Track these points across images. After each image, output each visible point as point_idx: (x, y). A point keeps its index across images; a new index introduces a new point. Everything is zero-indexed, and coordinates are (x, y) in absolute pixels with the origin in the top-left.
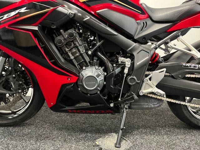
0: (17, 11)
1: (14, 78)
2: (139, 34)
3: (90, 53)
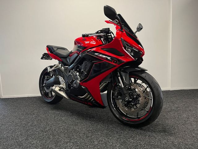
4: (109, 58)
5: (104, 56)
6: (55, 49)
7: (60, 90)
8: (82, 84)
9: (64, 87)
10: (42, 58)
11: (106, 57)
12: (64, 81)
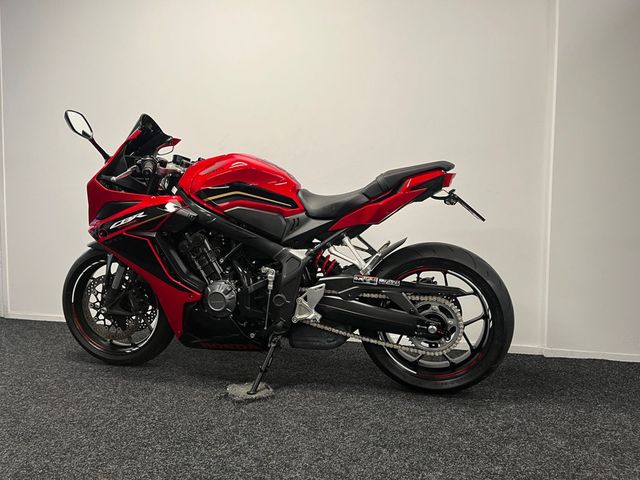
0: (135, 217)
1: (134, 293)
2: (288, 234)
3: (222, 261)
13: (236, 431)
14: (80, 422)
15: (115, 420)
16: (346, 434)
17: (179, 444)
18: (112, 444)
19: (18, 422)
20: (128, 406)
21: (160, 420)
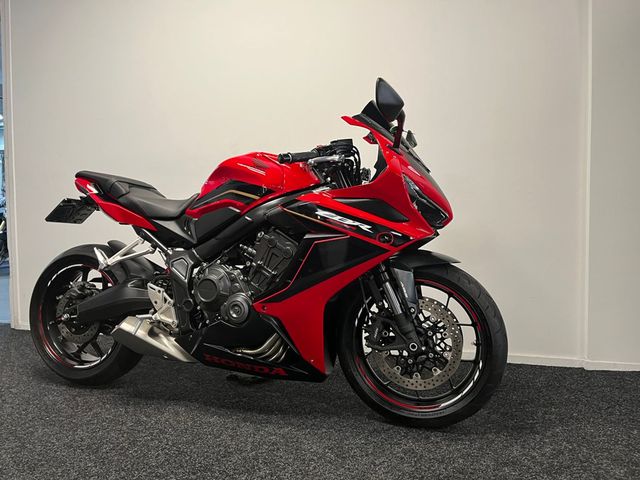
4: (365, 227)
5: (350, 222)
6: (124, 189)
7: (152, 333)
8: (263, 308)
9: (169, 320)
10: (50, 218)
11: (356, 223)
12: (169, 299)
13: (256, 458)
14: (89, 447)
15: (126, 445)
16: (377, 462)
17: (194, 474)
18: (123, 473)
19: (23, 447)
20: (140, 428)
21: (173, 445)
